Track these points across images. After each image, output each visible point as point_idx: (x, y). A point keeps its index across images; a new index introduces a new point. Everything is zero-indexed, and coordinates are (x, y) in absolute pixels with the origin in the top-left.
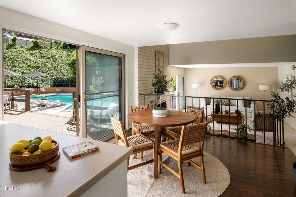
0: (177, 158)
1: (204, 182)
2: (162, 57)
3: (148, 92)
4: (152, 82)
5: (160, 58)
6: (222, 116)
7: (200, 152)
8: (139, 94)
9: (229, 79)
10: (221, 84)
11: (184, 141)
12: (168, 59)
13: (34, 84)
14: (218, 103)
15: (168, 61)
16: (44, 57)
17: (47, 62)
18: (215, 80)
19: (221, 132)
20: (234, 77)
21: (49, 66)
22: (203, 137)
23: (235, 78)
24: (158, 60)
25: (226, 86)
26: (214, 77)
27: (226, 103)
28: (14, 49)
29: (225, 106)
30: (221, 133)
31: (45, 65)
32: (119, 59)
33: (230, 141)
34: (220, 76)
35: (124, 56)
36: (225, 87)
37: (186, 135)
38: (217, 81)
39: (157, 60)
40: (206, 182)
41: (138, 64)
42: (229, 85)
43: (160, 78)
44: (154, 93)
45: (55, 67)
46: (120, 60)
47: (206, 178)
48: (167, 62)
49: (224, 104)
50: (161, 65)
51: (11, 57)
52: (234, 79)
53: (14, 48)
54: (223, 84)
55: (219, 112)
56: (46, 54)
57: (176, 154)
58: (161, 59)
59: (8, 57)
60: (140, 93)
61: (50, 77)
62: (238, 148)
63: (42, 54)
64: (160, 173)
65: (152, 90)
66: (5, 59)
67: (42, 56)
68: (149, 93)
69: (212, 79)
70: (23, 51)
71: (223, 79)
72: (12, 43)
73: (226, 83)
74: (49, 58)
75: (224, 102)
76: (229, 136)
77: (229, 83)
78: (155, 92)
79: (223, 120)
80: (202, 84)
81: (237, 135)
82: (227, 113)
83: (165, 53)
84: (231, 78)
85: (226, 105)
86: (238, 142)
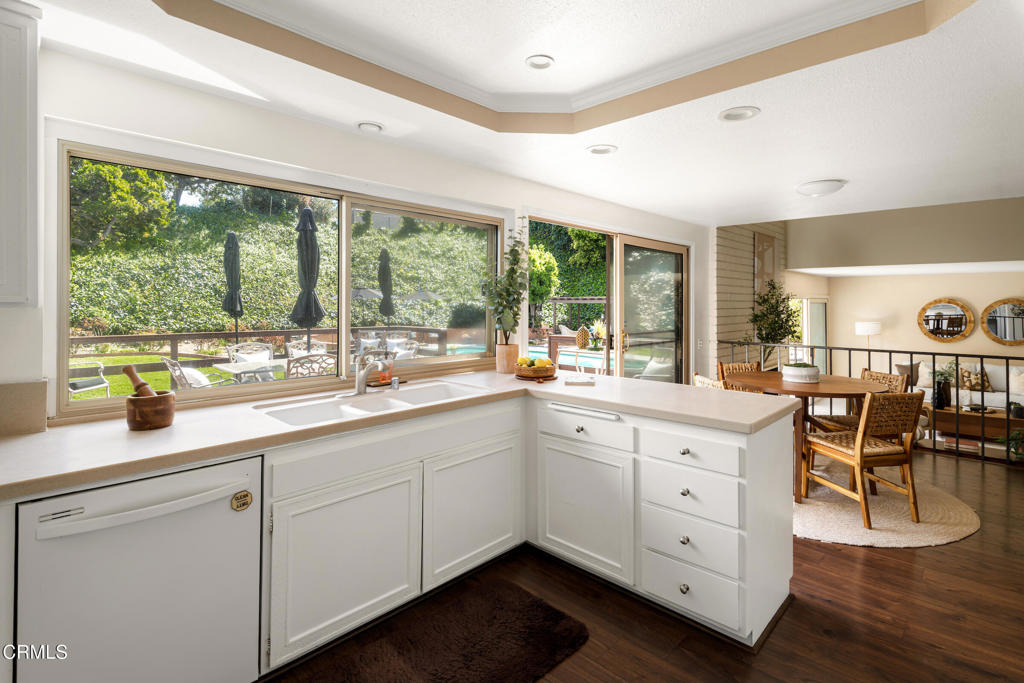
0: (854, 460)
1: (915, 519)
2: (771, 249)
3: (740, 337)
4: (751, 311)
5: (764, 250)
6: (959, 417)
7: (904, 456)
8: (720, 342)
9: (986, 310)
10: (953, 327)
11: (870, 424)
12: (786, 253)
13: (413, 319)
14: (946, 379)
15: (786, 259)
16: (427, 254)
17: (436, 267)
18: (931, 313)
19: (955, 445)
20: (1005, 302)
21: (440, 277)
22: (912, 422)
23: (1011, 307)
24: (761, 258)
25: (972, 331)
26: (931, 304)
27: (974, 382)
28: (367, 238)
29: (968, 391)
30: (957, 446)
31: (431, 273)
32: (676, 259)
33: (983, 465)
34: (951, 301)
35: (688, 250)
36: (970, 335)
37: (874, 411)
38: (939, 318)
39: (759, 258)
40: (918, 521)
41: (718, 269)
42: (983, 328)
43: (773, 301)
44: (756, 340)
45: (453, 279)
46: (679, 260)
47: (920, 516)
48: (783, 262)
49: (967, 384)
50: (768, 269)
51: (364, 255)
52: (1006, 310)
53: (368, 235)
54: (963, 327)
55: (949, 405)
56: (430, 245)
57: (850, 452)
58: (768, 255)
59: (358, 257)
60: (721, 339)
61: (443, 304)
62: (1009, 481)
63: (424, 246)
64: (807, 497)
65: (750, 332)
66: (353, 260)
67: (422, 252)
68: (742, 340)
69: (924, 310)
70: (384, 240)
71: (962, 307)
72: (362, 222)
73: (974, 322)
74: (437, 257)
75: (965, 379)
76: (980, 454)
77: (985, 320)
78: (761, 337)
79: (963, 429)
80: (888, 323)
81: (1005, 454)
82: (974, 408)
83: (777, 235)
84: (991, 306)
85: (972, 388)
86: (1008, 470)
